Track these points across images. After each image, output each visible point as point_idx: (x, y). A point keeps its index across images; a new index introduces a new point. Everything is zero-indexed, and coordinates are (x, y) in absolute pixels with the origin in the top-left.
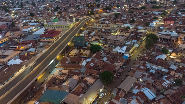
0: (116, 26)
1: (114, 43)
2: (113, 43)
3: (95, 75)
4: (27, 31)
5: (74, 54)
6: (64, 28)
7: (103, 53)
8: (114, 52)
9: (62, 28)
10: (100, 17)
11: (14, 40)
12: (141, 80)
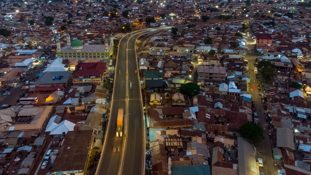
0: (187, 50)
1: (210, 78)
2: (208, 78)
3: (225, 132)
4: (26, 67)
5: (158, 102)
6: (98, 57)
7: (207, 96)
8: (221, 93)
9: (95, 57)
10: (146, 34)
11: (11, 85)
12: (296, 131)
